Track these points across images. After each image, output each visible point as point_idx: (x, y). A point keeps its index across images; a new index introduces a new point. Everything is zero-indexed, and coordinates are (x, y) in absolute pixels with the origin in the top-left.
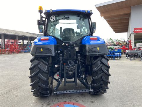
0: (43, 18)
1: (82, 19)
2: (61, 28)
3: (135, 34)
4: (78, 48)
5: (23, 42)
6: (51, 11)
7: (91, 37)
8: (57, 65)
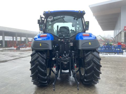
0: (42, 18)
1: (76, 18)
2: (58, 26)
3: (125, 32)
4: (72, 43)
5: (21, 39)
6: (49, 12)
7: (84, 34)
8: (54, 58)
